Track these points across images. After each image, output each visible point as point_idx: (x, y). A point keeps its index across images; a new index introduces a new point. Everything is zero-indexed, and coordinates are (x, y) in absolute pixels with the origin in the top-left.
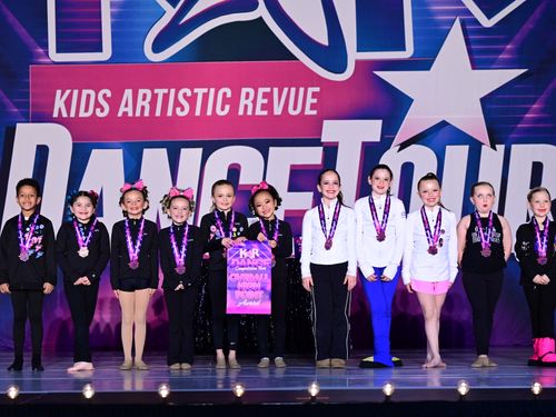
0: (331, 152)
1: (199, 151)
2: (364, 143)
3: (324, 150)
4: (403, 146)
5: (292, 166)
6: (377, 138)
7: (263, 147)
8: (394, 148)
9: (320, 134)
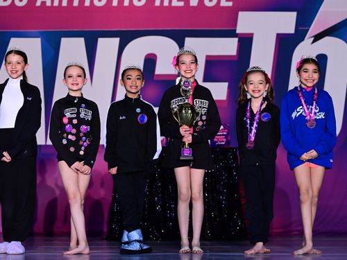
0: (246, 43)
1: (116, 41)
2: (278, 35)
3: (239, 41)
4: (317, 38)
5: (207, 56)
6: (291, 30)
7: (179, 37)
8: (308, 40)
9: (235, 25)
